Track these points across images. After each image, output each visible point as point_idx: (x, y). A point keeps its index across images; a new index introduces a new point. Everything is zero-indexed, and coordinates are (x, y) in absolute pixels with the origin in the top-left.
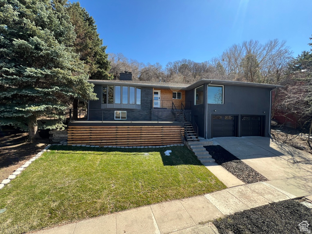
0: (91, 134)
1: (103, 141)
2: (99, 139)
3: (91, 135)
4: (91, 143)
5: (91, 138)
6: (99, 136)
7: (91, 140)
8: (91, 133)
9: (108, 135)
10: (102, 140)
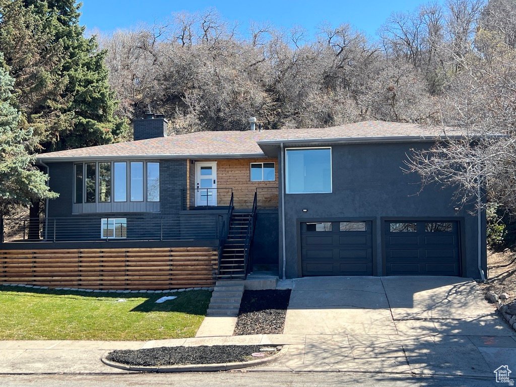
0: (35, 265)
1: (54, 278)
2: (47, 274)
3: (35, 267)
4: (35, 281)
5: (35, 271)
6: (49, 269)
7: (35, 276)
8: (35, 262)
9: (64, 267)
10: (53, 276)
